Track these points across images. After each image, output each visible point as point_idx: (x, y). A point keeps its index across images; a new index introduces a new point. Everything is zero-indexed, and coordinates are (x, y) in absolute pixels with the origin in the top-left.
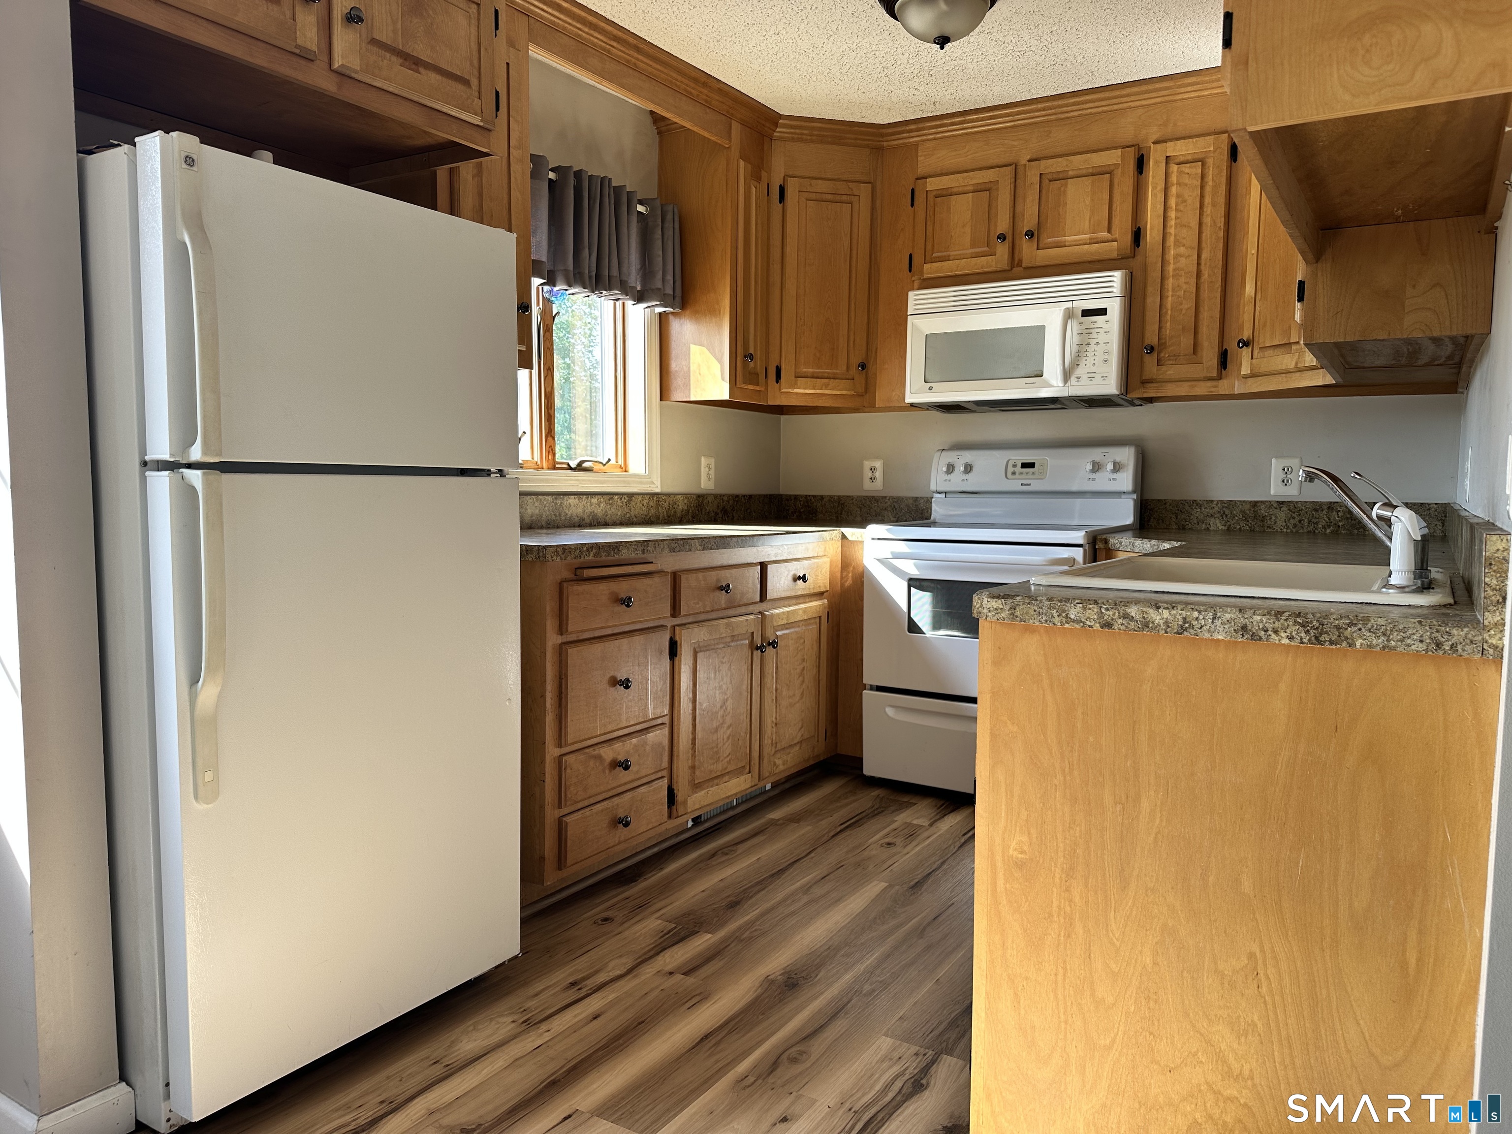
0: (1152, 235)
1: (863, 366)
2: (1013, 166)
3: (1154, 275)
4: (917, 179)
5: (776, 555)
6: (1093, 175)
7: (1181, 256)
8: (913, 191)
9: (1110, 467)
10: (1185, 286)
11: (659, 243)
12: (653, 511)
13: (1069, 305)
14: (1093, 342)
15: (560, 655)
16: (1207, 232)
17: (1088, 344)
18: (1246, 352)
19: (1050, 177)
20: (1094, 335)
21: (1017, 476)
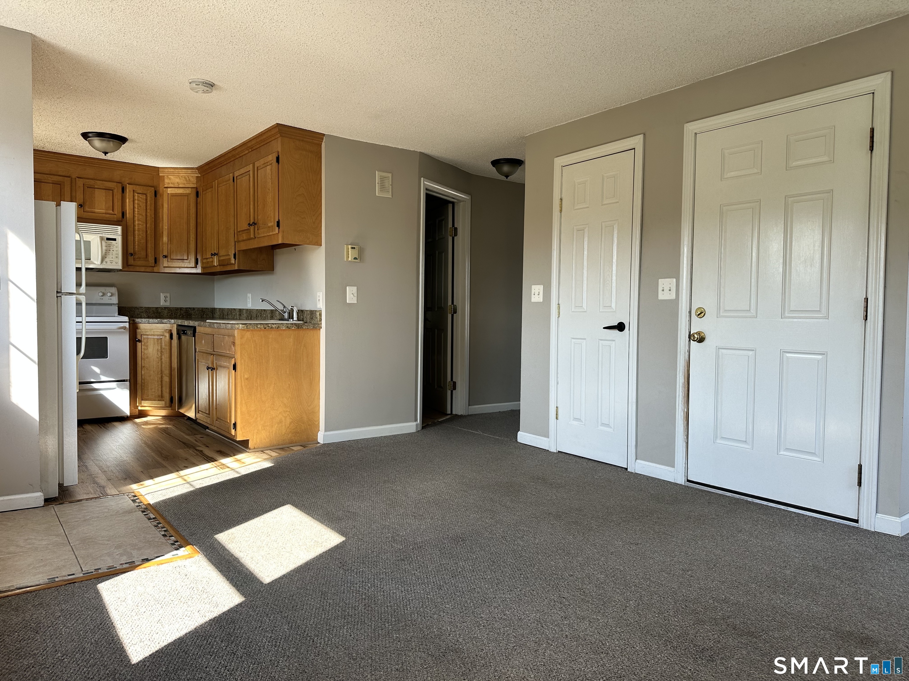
0: (128, 215)
2: (70, 178)
3: (131, 229)
6: (105, 189)
9: (108, 294)
13: (101, 235)
14: (111, 250)
16: (148, 218)
18: (165, 260)
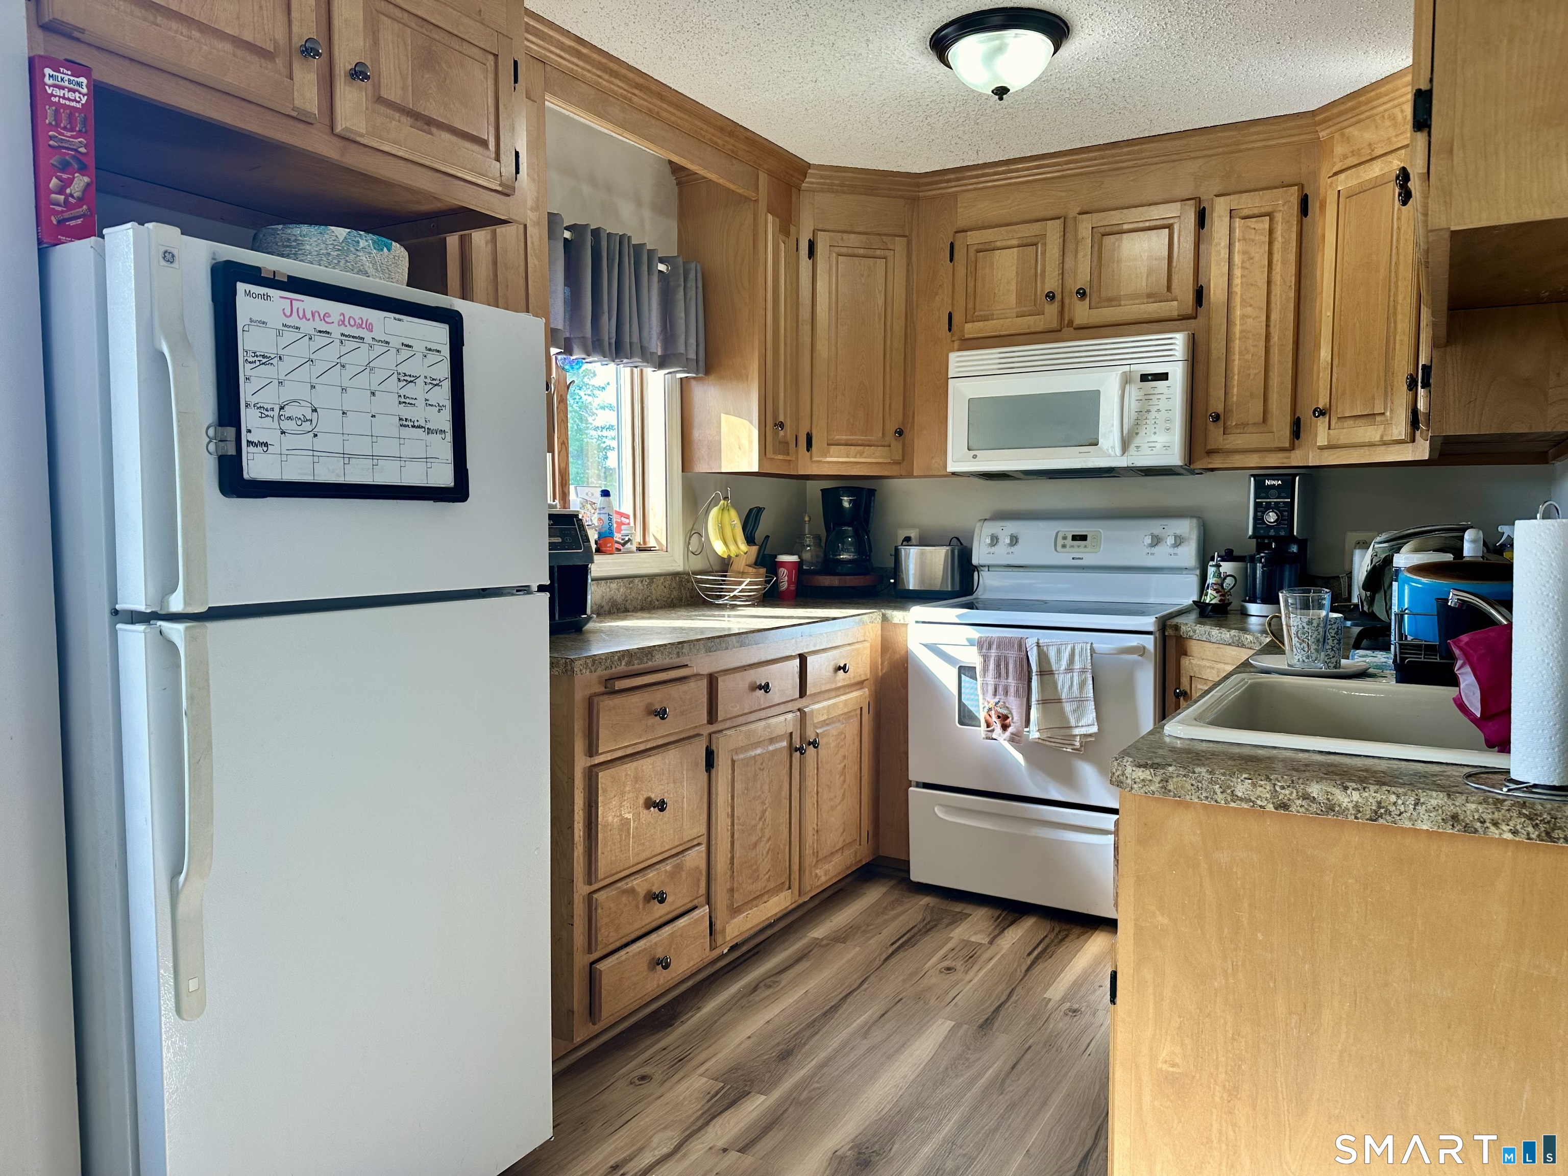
0: (1215, 294)
1: (900, 432)
2: (1062, 219)
3: (1219, 337)
4: (956, 232)
5: (815, 645)
6: (1150, 229)
7: (1248, 317)
8: (952, 246)
9: (1170, 541)
10: (1252, 349)
11: (681, 305)
12: (675, 593)
13: (1127, 368)
14: (1154, 409)
15: (590, 779)
16: (1277, 290)
17: (1148, 411)
18: (1322, 423)
19: (1102, 230)
20: (1155, 402)
21: (1068, 549)
